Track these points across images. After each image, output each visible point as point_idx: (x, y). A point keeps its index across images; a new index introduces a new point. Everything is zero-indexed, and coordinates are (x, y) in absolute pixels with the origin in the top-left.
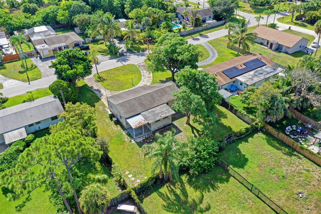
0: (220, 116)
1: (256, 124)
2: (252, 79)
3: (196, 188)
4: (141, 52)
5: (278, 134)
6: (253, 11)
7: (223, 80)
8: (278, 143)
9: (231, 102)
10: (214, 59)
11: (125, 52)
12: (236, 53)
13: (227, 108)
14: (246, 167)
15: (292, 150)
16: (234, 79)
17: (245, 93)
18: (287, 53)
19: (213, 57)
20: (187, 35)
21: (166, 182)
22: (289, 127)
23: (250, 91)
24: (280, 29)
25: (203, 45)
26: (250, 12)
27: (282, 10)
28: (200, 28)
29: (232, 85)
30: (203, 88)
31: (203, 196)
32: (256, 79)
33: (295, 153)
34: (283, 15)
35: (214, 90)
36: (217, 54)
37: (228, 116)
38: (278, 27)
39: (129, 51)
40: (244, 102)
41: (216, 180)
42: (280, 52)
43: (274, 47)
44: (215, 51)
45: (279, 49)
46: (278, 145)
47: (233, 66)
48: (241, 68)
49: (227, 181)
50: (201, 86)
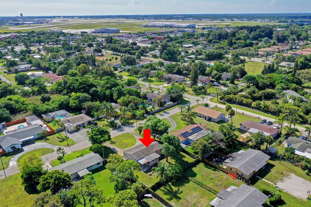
0: (182, 157)
1: (199, 159)
2: (196, 138)
3: (176, 186)
4: (131, 125)
5: (209, 162)
6: (194, 93)
7: (182, 139)
8: (210, 166)
9: (187, 150)
10: (175, 127)
11: (121, 126)
12: (187, 123)
13: (185, 153)
14: (196, 177)
15: (216, 169)
16: (187, 138)
17: (193, 145)
18: (214, 122)
19: (174, 126)
20: (156, 113)
21: (162, 186)
22: (214, 159)
23: (195, 143)
24: (211, 107)
25: (167, 118)
26: (193, 95)
27: (212, 93)
28: (164, 108)
29: (186, 141)
30: (174, 143)
31: (179, 189)
32: (198, 138)
33: (217, 170)
34: (212, 96)
35: (178, 143)
36: (176, 124)
37: (186, 157)
38: (210, 105)
39: (123, 124)
40: (193, 149)
41: (184, 183)
42: (211, 121)
43: (207, 119)
44: (175, 122)
45: (210, 119)
46: (209, 167)
47: (186, 131)
48: (190, 132)
49: (189, 182)
50: (173, 142)
